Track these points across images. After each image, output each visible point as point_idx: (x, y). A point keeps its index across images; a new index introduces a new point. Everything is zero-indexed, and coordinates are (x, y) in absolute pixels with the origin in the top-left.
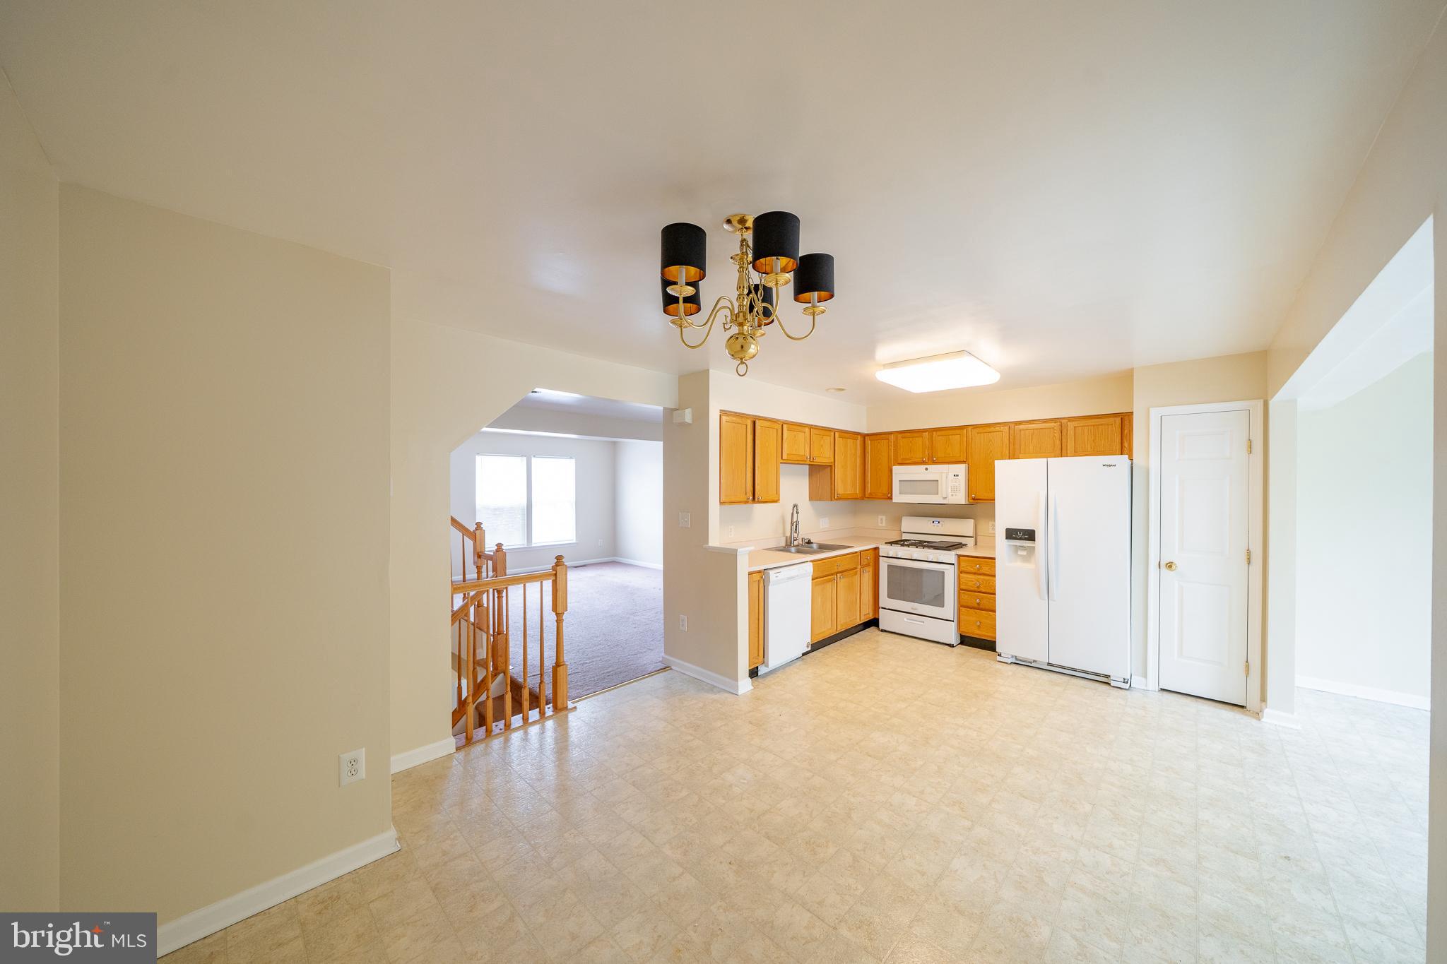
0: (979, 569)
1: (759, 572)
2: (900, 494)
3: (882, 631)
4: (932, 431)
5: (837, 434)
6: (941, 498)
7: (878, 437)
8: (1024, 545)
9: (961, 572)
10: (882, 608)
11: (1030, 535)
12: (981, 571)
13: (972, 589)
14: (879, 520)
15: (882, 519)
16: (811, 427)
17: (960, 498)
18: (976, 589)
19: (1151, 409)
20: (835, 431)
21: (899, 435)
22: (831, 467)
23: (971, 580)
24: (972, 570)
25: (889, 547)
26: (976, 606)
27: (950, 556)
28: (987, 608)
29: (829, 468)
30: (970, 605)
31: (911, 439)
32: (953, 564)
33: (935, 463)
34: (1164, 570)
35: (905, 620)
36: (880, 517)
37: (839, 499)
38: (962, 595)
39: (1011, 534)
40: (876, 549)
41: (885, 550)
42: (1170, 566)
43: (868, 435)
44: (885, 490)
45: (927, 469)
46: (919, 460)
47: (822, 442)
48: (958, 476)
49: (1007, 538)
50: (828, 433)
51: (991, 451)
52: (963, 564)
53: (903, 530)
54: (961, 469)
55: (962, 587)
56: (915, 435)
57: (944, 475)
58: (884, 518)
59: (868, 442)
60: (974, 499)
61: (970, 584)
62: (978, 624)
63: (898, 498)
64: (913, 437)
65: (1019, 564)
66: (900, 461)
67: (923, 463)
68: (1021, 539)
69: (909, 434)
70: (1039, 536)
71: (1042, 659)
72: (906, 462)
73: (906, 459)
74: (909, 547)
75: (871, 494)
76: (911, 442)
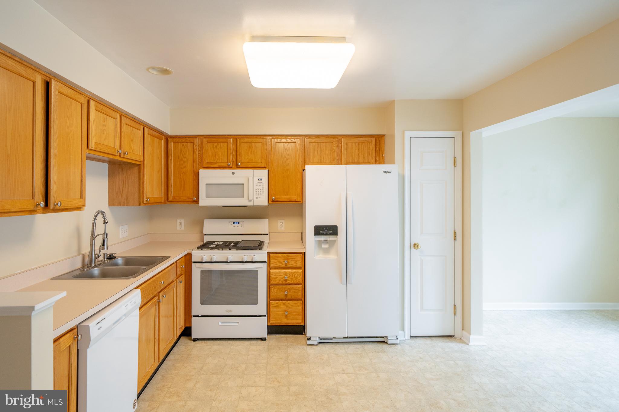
0: (286, 264)
1: (71, 331)
2: (206, 197)
3: (195, 340)
4: (237, 137)
5: (146, 129)
6: (248, 201)
7: (182, 140)
8: (328, 239)
9: (270, 269)
10: (194, 316)
11: (332, 230)
12: (288, 265)
13: (280, 282)
14: (178, 224)
15: (180, 223)
16: (123, 114)
17: (263, 200)
18: (284, 282)
19: (405, 131)
20: (144, 125)
21: (205, 140)
22: (139, 166)
23: (279, 274)
24: (280, 265)
25: (200, 252)
26: (284, 297)
27: (261, 255)
28: (293, 297)
29: (137, 168)
30: (278, 297)
31: (216, 144)
32: (265, 262)
33: (238, 167)
34: (413, 249)
35: (220, 324)
36: (178, 221)
37: (148, 203)
38: (272, 289)
39: (319, 231)
40: (189, 255)
41: (197, 255)
42: (416, 246)
43: (171, 137)
44: (189, 192)
45: (233, 173)
47: (132, 135)
48: (261, 180)
49: (315, 235)
50: (137, 126)
51: (287, 159)
52: (272, 261)
53: (205, 233)
54: (264, 174)
55: (272, 282)
56: (221, 140)
57: (250, 179)
58: (183, 221)
59: (171, 144)
60: (273, 201)
61: (279, 278)
62: (287, 313)
63: (204, 201)
64: (217, 142)
65: (321, 256)
66: (205, 165)
67: (229, 167)
68: (326, 234)
69: (214, 139)
70: (341, 231)
71: (340, 334)
72: (212, 166)
73: (212, 163)
74: (222, 250)
75: (174, 198)
76: (216, 146)
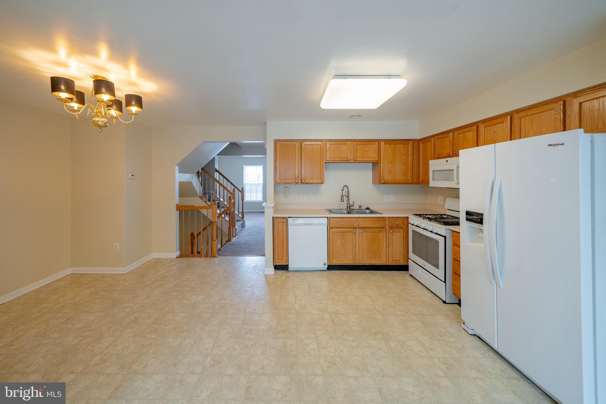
1: (284, 218)
2: (433, 180)
3: (411, 275)
4: (454, 131)
5: (382, 143)
6: (456, 184)
7: (426, 141)
9: (453, 245)
10: (409, 259)
14: (439, 199)
15: (441, 199)
16: (354, 140)
20: (379, 141)
21: (436, 138)
22: (378, 163)
23: (458, 252)
25: (416, 218)
27: (443, 230)
31: (443, 139)
32: (442, 236)
33: (455, 155)
35: (420, 271)
36: (440, 197)
37: (384, 183)
40: (407, 218)
41: (411, 219)
43: (421, 140)
45: (447, 161)
46: (446, 155)
47: (366, 149)
49: (467, 220)
50: (371, 143)
53: (446, 208)
56: (445, 135)
58: (442, 197)
59: (421, 145)
61: (458, 255)
63: (432, 184)
69: (442, 136)
70: (486, 220)
72: (440, 157)
73: (440, 155)
74: (424, 219)
75: (422, 181)
76: (443, 141)
